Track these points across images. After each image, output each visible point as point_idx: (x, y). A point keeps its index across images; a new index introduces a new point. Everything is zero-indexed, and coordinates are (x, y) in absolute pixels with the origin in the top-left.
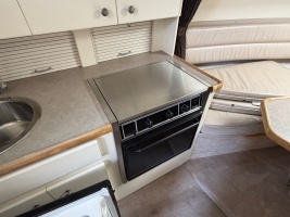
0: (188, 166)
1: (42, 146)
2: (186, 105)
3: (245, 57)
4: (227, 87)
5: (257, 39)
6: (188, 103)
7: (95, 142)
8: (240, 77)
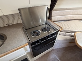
0: (53, 51)
1: (5, 51)
2: (52, 35)
3: (69, 19)
4: (64, 28)
5: (73, 14)
6: (52, 34)
7: (23, 48)
8: (68, 25)
